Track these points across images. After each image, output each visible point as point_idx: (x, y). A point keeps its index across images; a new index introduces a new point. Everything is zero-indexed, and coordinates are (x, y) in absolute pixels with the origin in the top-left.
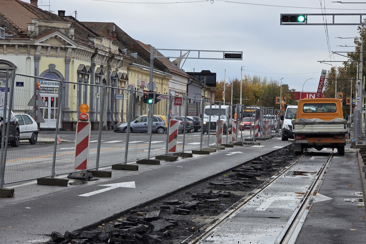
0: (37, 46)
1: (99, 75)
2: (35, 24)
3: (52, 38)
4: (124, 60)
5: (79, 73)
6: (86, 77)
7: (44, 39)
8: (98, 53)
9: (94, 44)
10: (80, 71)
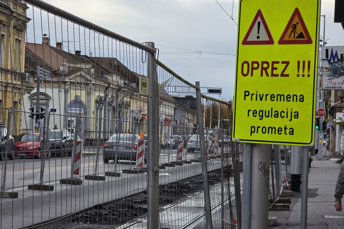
0: (66, 82)
1: (110, 103)
2: (66, 65)
3: (78, 76)
4: (128, 91)
5: (96, 102)
6: (101, 105)
7: (72, 77)
8: (111, 86)
9: (107, 80)
10: (98, 100)
